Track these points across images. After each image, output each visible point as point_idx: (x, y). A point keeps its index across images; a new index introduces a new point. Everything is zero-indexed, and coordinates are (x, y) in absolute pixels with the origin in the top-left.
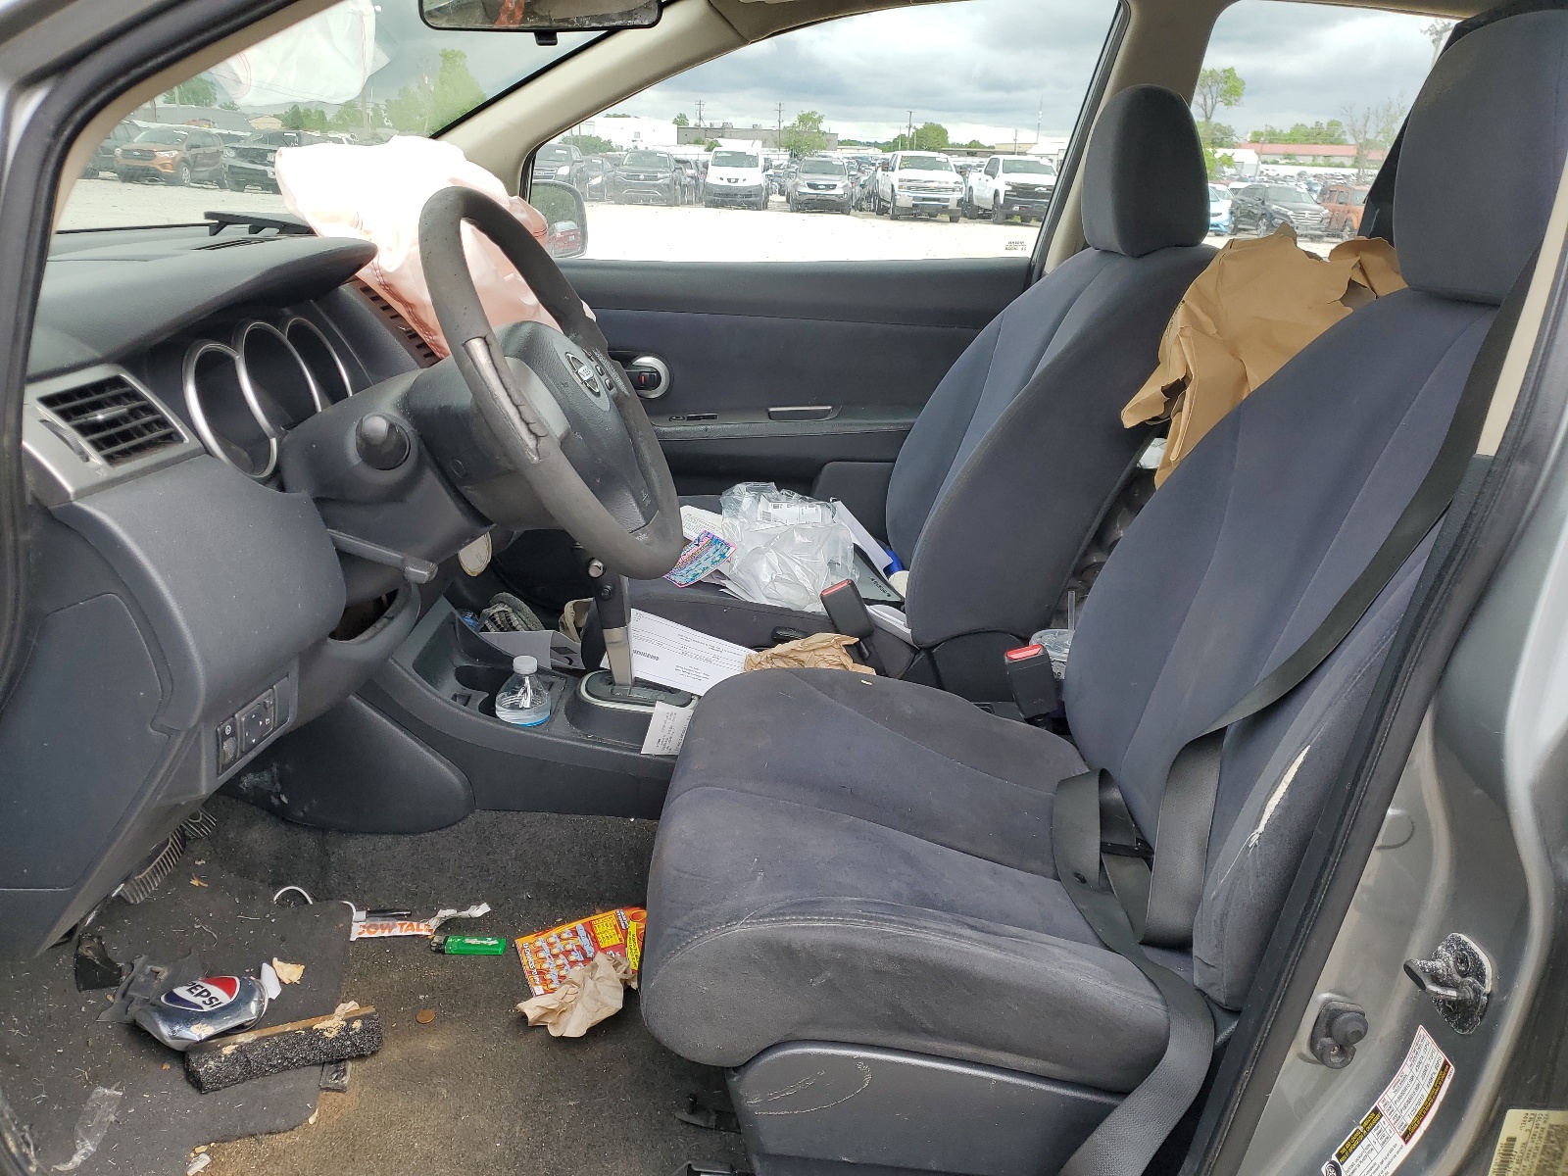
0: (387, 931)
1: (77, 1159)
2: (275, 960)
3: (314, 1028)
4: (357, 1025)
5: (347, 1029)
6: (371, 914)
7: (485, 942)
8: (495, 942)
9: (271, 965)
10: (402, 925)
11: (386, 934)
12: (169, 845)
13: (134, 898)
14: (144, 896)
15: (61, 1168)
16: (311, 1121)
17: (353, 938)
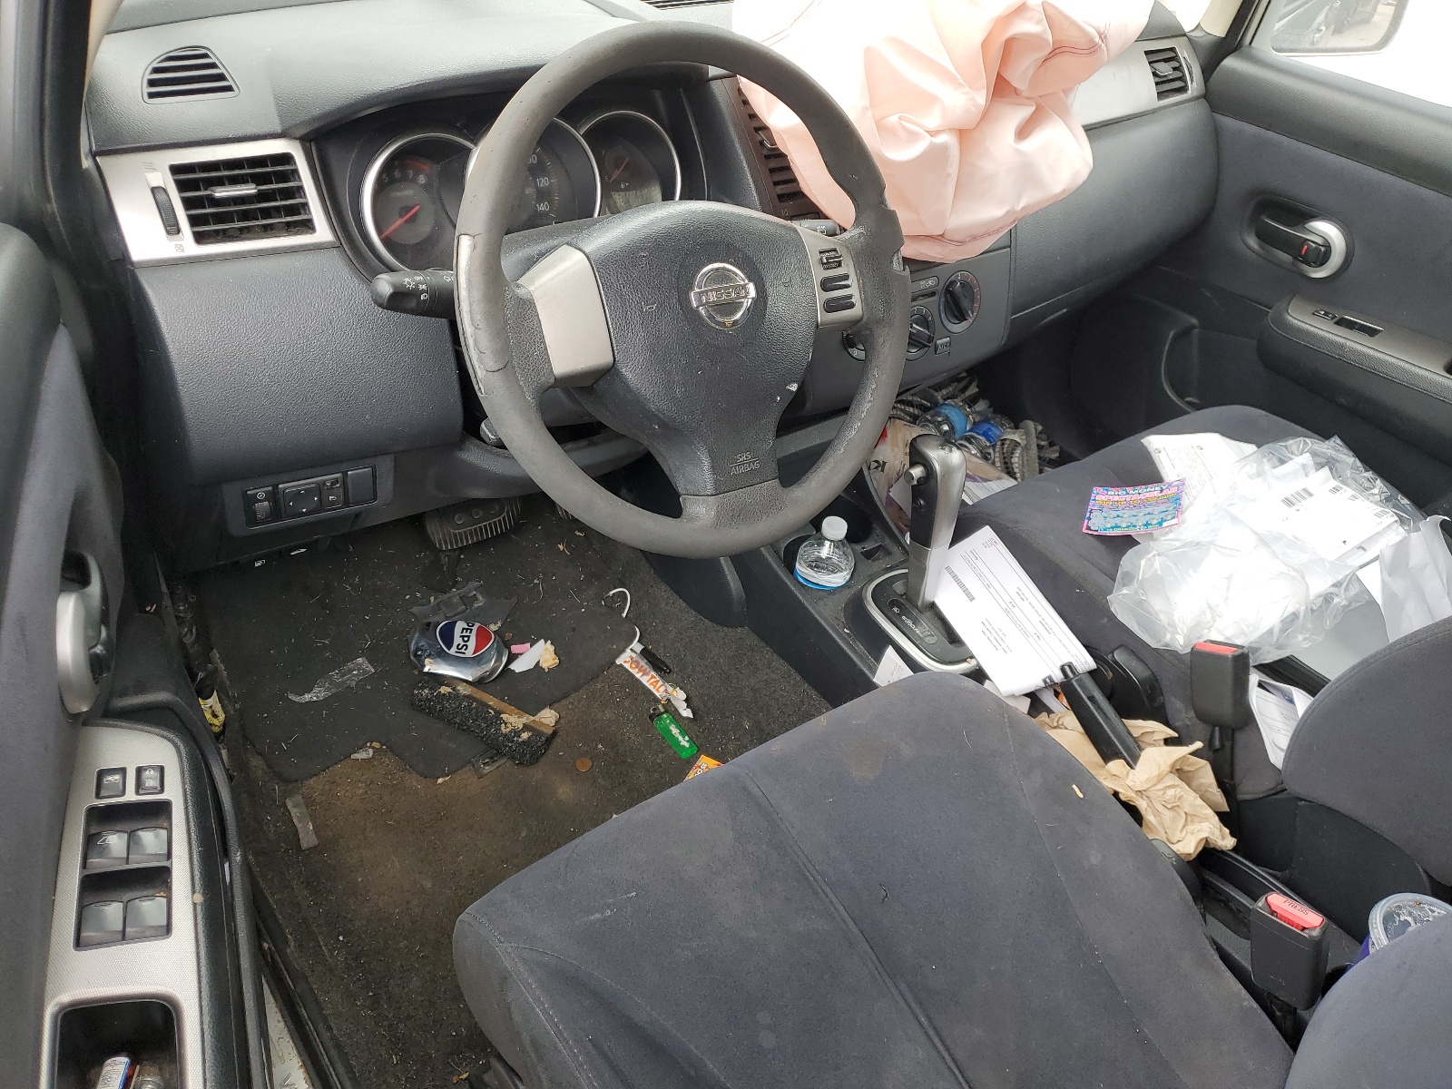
0: (641, 674)
1: (307, 697)
2: (549, 642)
3: (502, 716)
4: (525, 736)
5: (517, 733)
6: (645, 653)
7: (680, 738)
8: (687, 745)
9: (546, 642)
10: (653, 677)
11: (638, 676)
12: (501, 518)
13: (440, 544)
14: (452, 546)
15: (291, 697)
16: (440, 781)
17: (618, 662)
